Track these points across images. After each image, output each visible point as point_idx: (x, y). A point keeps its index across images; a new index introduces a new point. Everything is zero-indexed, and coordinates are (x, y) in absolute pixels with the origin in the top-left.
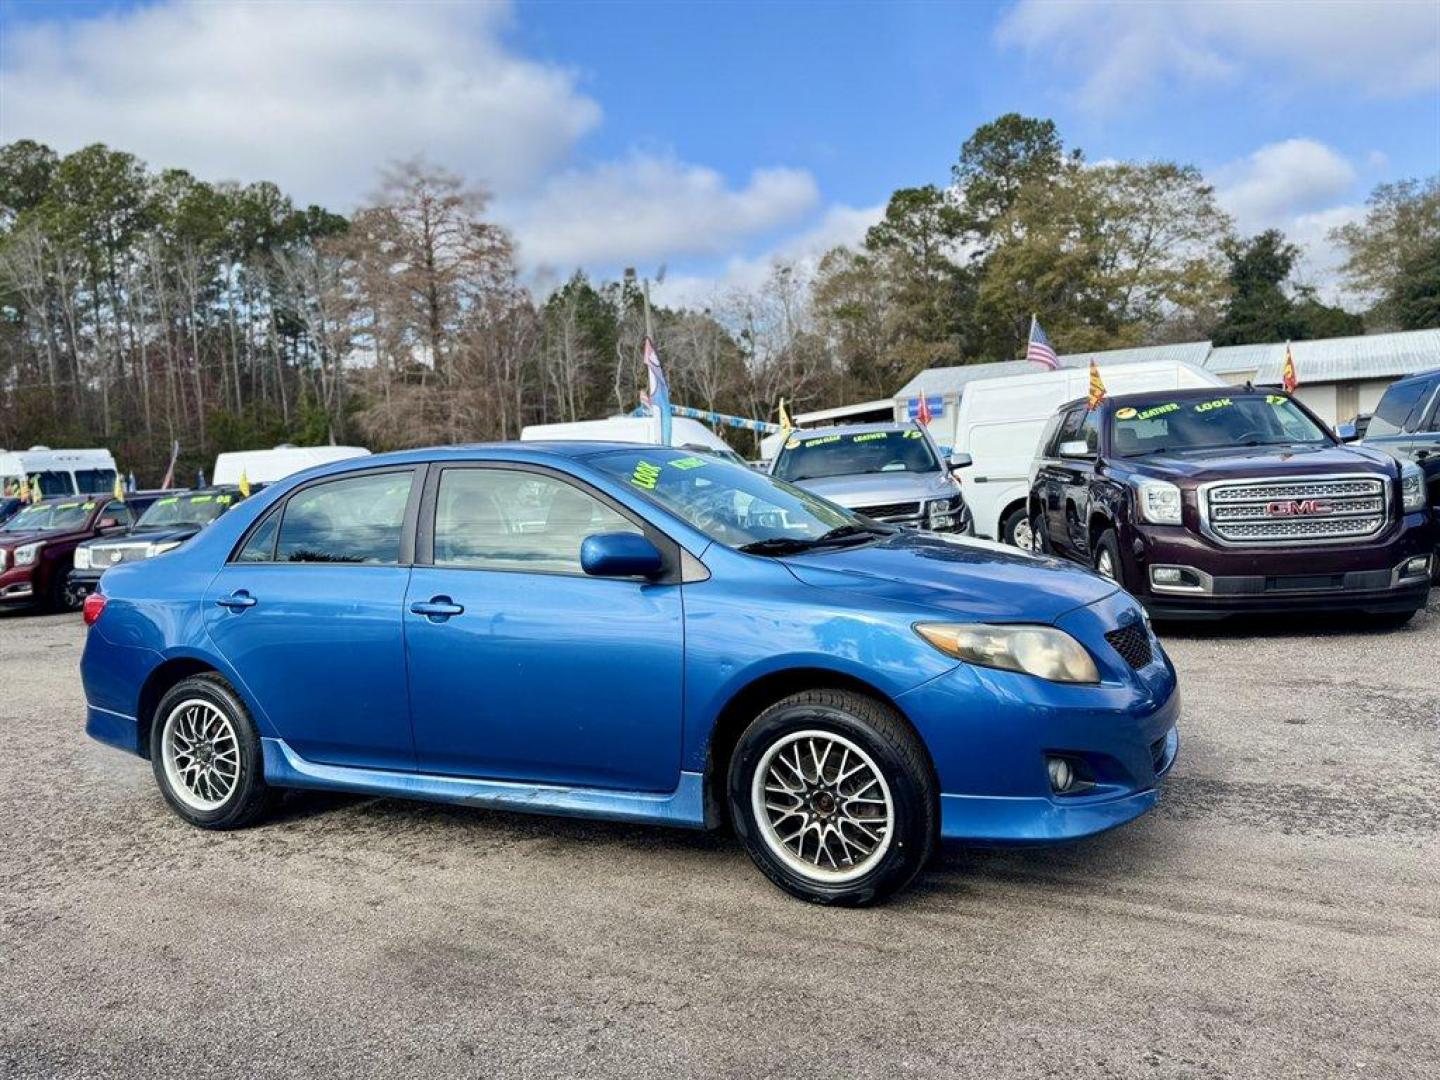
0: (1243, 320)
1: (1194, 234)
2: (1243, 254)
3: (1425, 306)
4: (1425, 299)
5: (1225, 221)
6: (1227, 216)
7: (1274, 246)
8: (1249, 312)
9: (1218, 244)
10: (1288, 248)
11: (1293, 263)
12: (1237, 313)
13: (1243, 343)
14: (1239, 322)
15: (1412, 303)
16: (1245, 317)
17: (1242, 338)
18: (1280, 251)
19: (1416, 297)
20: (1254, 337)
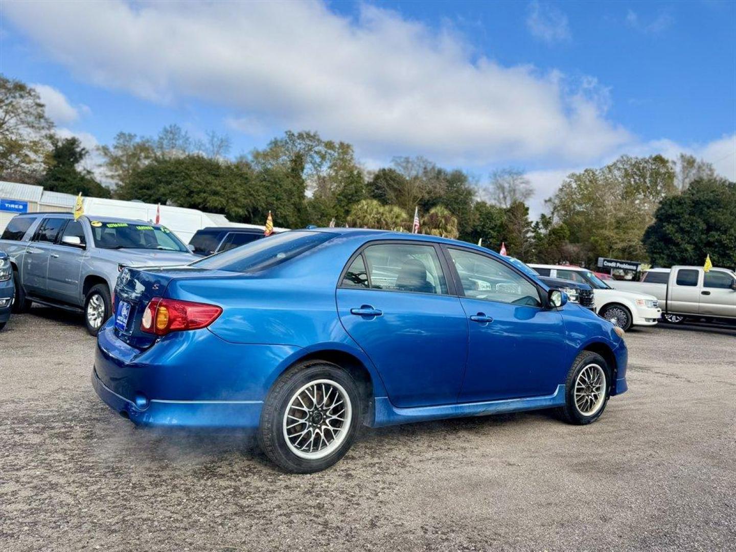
0: (57, 179)
1: (33, 127)
2: (60, 144)
3: (145, 194)
4: (145, 191)
5: (51, 125)
6: (52, 123)
7: (75, 146)
8: (63, 176)
9: (46, 135)
10: (83, 149)
11: (84, 157)
12: (55, 175)
13: (57, 191)
14: (56, 180)
15: (139, 191)
16: (60, 178)
17: (57, 189)
18: (78, 150)
19: (141, 189)
20: (64, 190)
